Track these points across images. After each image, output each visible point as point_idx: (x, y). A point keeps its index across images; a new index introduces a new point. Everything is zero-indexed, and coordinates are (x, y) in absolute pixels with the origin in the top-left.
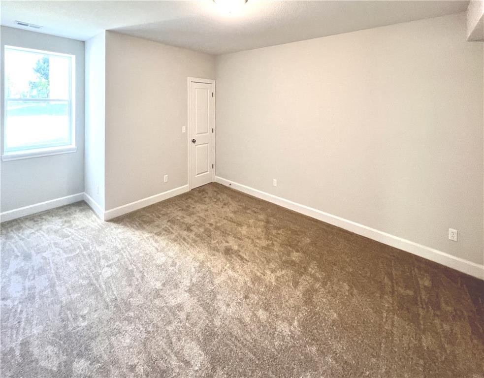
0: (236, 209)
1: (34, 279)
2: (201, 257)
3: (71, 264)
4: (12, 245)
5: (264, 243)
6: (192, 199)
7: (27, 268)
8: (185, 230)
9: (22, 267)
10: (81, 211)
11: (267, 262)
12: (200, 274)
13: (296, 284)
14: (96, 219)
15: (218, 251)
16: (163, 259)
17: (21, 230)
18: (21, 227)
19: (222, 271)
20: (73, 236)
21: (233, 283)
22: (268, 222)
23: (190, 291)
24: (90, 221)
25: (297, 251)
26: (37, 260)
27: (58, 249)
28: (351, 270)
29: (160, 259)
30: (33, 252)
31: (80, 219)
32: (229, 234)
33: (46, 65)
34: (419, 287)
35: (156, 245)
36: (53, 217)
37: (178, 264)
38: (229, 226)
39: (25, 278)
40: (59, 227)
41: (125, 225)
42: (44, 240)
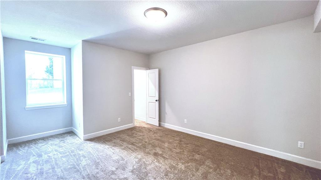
0: (161, 135)
1: (43, 165)
2: (139, 156)
3: (64, 159)
4: (32, 151)
5: (178, 151)
6: (135, 130)
7: (39, 160)
8: (130, 144)
9: (36, 160)
10: (70, 136)
11: (179, 159)
12: (138, 164)
13: (197, 170)
14: (78, 139)
15: (150, 154)
16: (117, 157)
17: (37, 144)
18: (37, 143)
19: (152, 163)
20: (65, 147)
21: (158, 169)
22: (180, 141)
23: (132, 171)
24: (75, 140)
25: (199, 154)
26: (45, 157)
27: (57, 152)
28: (233, 163)
29: (115, 157)
30: (43, 154)
31: (69, 140)
32: (156, 147)
33: (51, 68)
34: (277, 173)
35: (113, 151)
36: (54, 138)
37: (126, 160)
38: (157, 143)
39: (38, 165)
40: (58, 143)
41: (95, 142)
42: (49, 148)
